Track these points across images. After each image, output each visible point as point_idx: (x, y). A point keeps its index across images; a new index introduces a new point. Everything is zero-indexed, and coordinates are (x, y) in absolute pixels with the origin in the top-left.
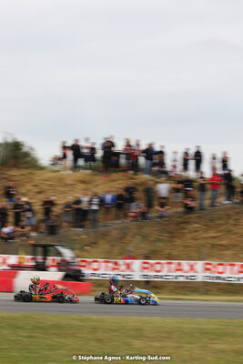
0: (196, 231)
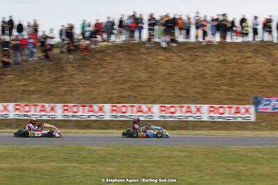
0: (11, 81)
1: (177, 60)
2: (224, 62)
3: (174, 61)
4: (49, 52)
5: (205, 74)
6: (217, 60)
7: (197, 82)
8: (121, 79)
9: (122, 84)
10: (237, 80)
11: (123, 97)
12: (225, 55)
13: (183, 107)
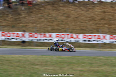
1: (79, 11)
2: (104, 12)
4: (10, 4)
5: (95, 18)
6: (100, 11)
7: (92, 23)
8: (51, 20)
9: (52, 22)
10: (112, 22)
11: (54, 30)
12: (104, 9)
13: (95, 35)
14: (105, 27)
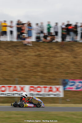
2: (39, 56)
3: (3, 55)
5: (26, 64)
6: (34, 54)
7: (20, 70)
13: (11, 87)
14: (38, 75)
